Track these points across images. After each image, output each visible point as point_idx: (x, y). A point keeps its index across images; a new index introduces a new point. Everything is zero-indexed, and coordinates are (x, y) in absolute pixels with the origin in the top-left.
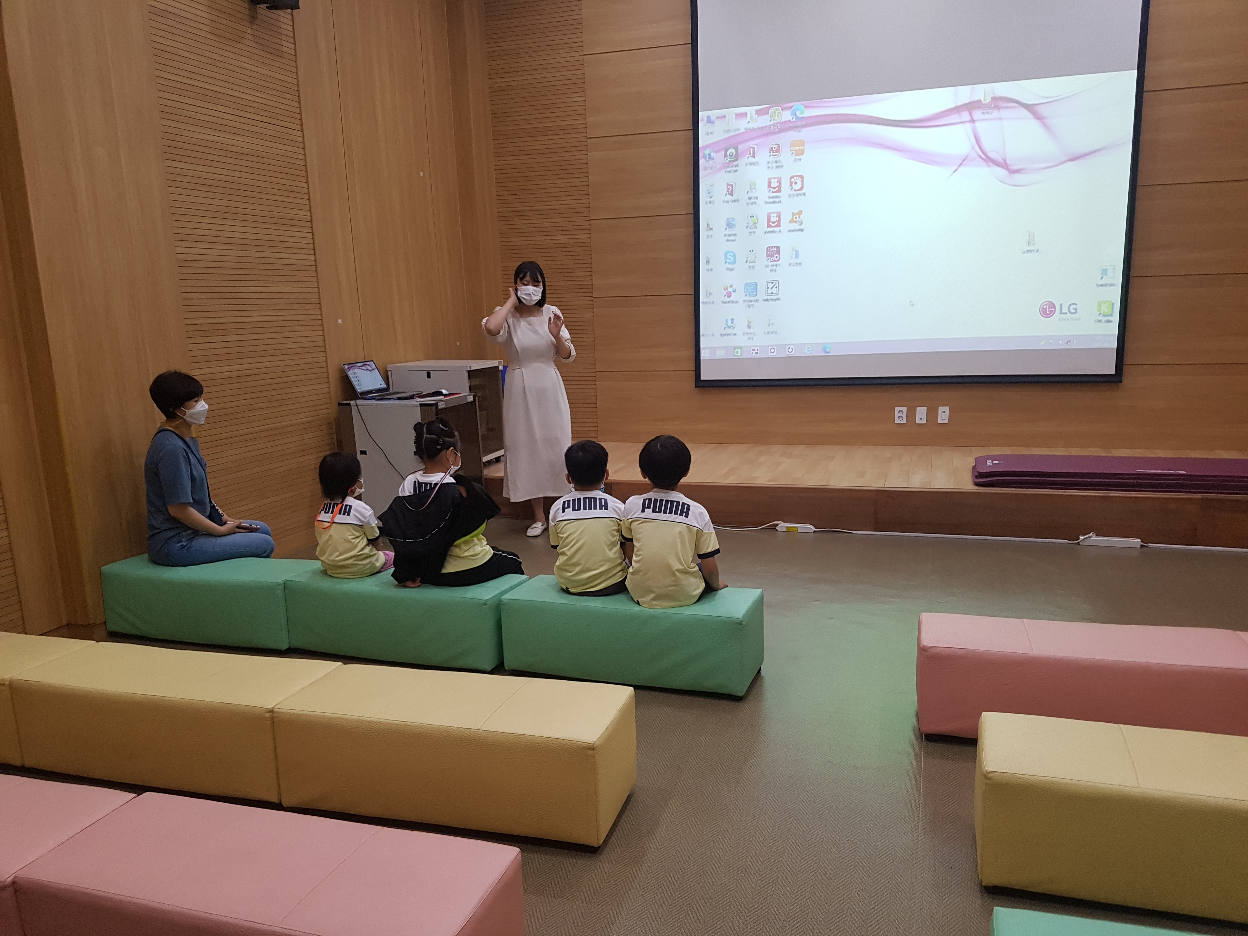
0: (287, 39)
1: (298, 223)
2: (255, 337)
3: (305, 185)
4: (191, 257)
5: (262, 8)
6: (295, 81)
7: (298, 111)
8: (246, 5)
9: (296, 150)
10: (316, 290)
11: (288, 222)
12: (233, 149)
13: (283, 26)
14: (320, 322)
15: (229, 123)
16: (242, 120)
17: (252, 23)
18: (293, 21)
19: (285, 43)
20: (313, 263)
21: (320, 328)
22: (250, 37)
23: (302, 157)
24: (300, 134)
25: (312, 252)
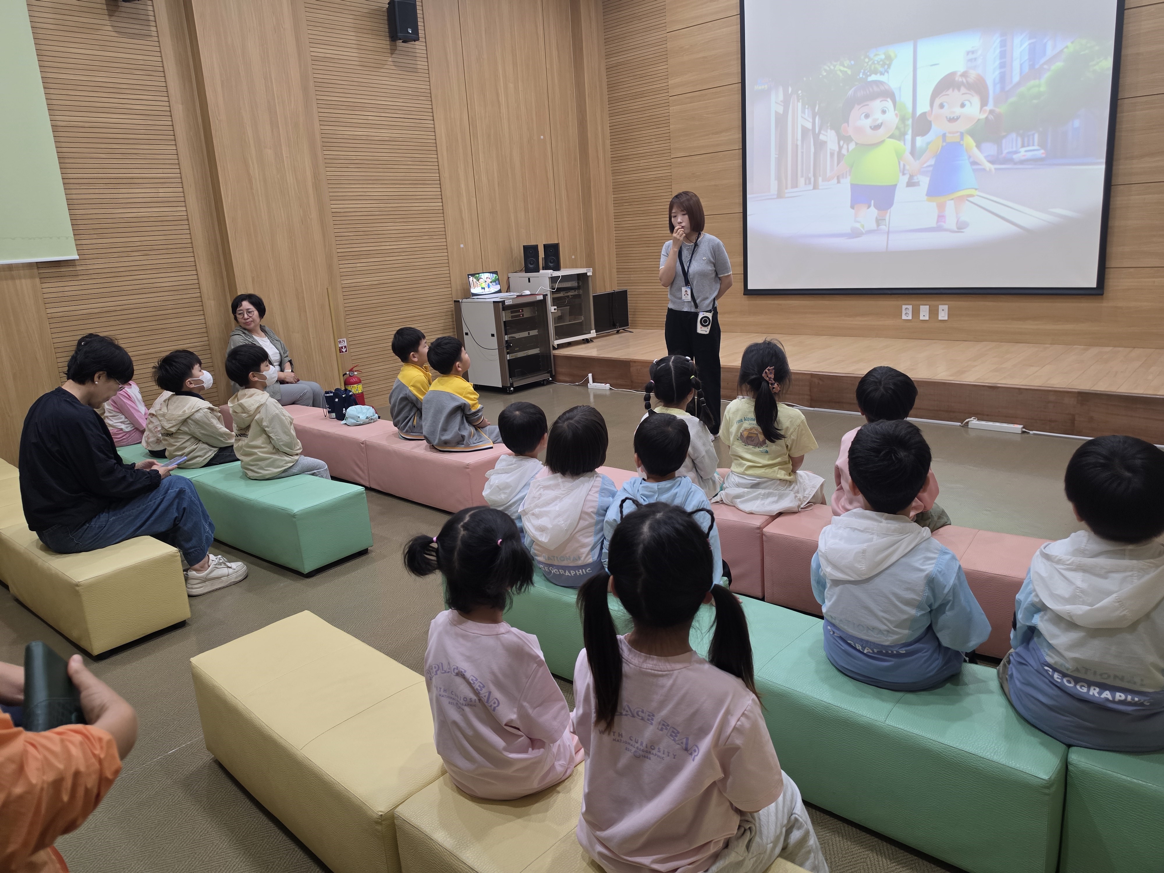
0: (422, 59)
2: (392, 258)
3: (435, 156)
4: (343, 210)
5: (399, 43)
6: (428, 87)
7: (430, 107)
8: (388, 43)
9: (430, 133)
10: (443, 226)
11: (419, 182)
12: (374, 138)
13: (418, 51)
14: (445, 247)
15: (371, 122)
17: (391, 53)
18: (426, 46)
19: (419, 63)
20: (441, 208)
21: (446, 251)
22: (391, 63)
23: (433, 137)
24: (432, 122)
25: (440, 200)
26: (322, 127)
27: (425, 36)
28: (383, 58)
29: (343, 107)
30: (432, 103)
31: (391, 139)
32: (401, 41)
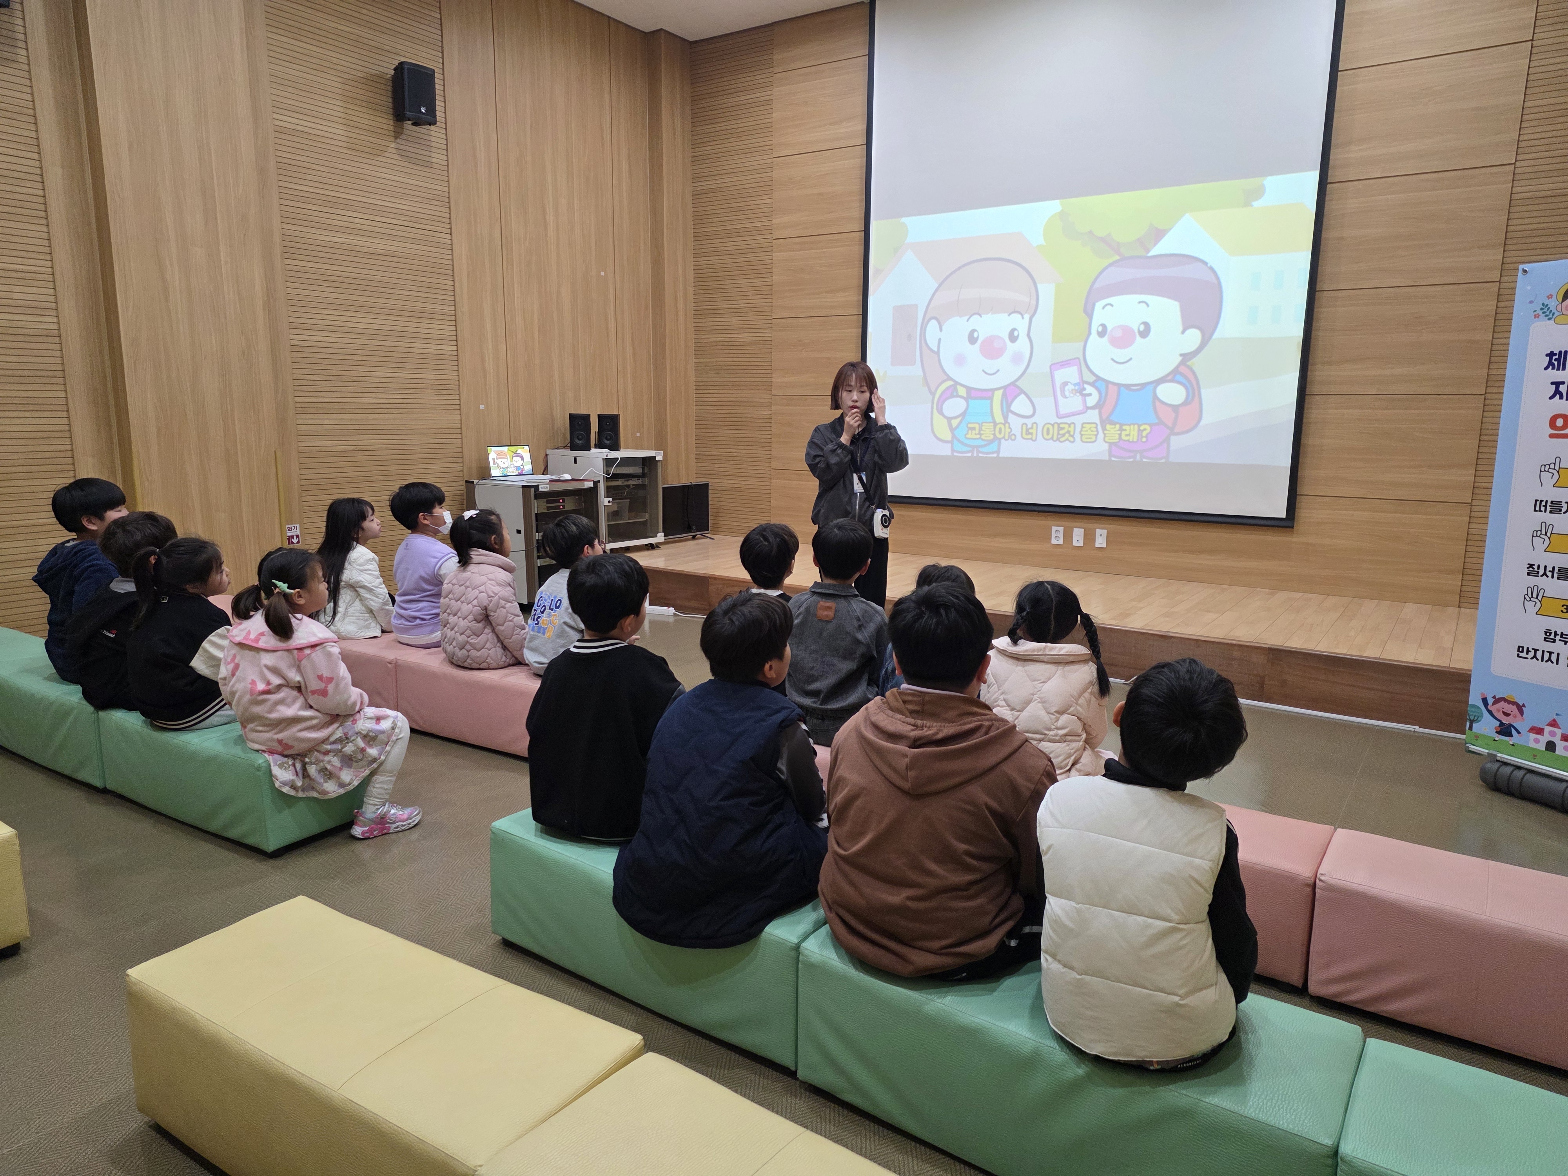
0: (439, 151)
1: (437, 316)
2: (377, 416)
3: (451, 283)
4: (307, 344)
5: (408, 124)
6: (446, 189)
7: (447, 216)
8: (392, 123)
9: (445, 251)
10: (456, 377)
11: (426, 315)
12: (366, 250)
13: (433, 139)
14: (458, 407)
15: (362, 227)
16: (380, 225)
17: (396, 138)
18: (446, 134)
19: (433, 155)
20: (455, 353)
21: (458, 412)
22: (394, 151)
23: (450, 257)
24: (449, 236)
25: (455, 343)
26: (285, 226)
27: (446, 121)
28: (384, 143)
29: (319, 202)
30: (450, 210)
31: (387, 253)
32: (410, 122)
